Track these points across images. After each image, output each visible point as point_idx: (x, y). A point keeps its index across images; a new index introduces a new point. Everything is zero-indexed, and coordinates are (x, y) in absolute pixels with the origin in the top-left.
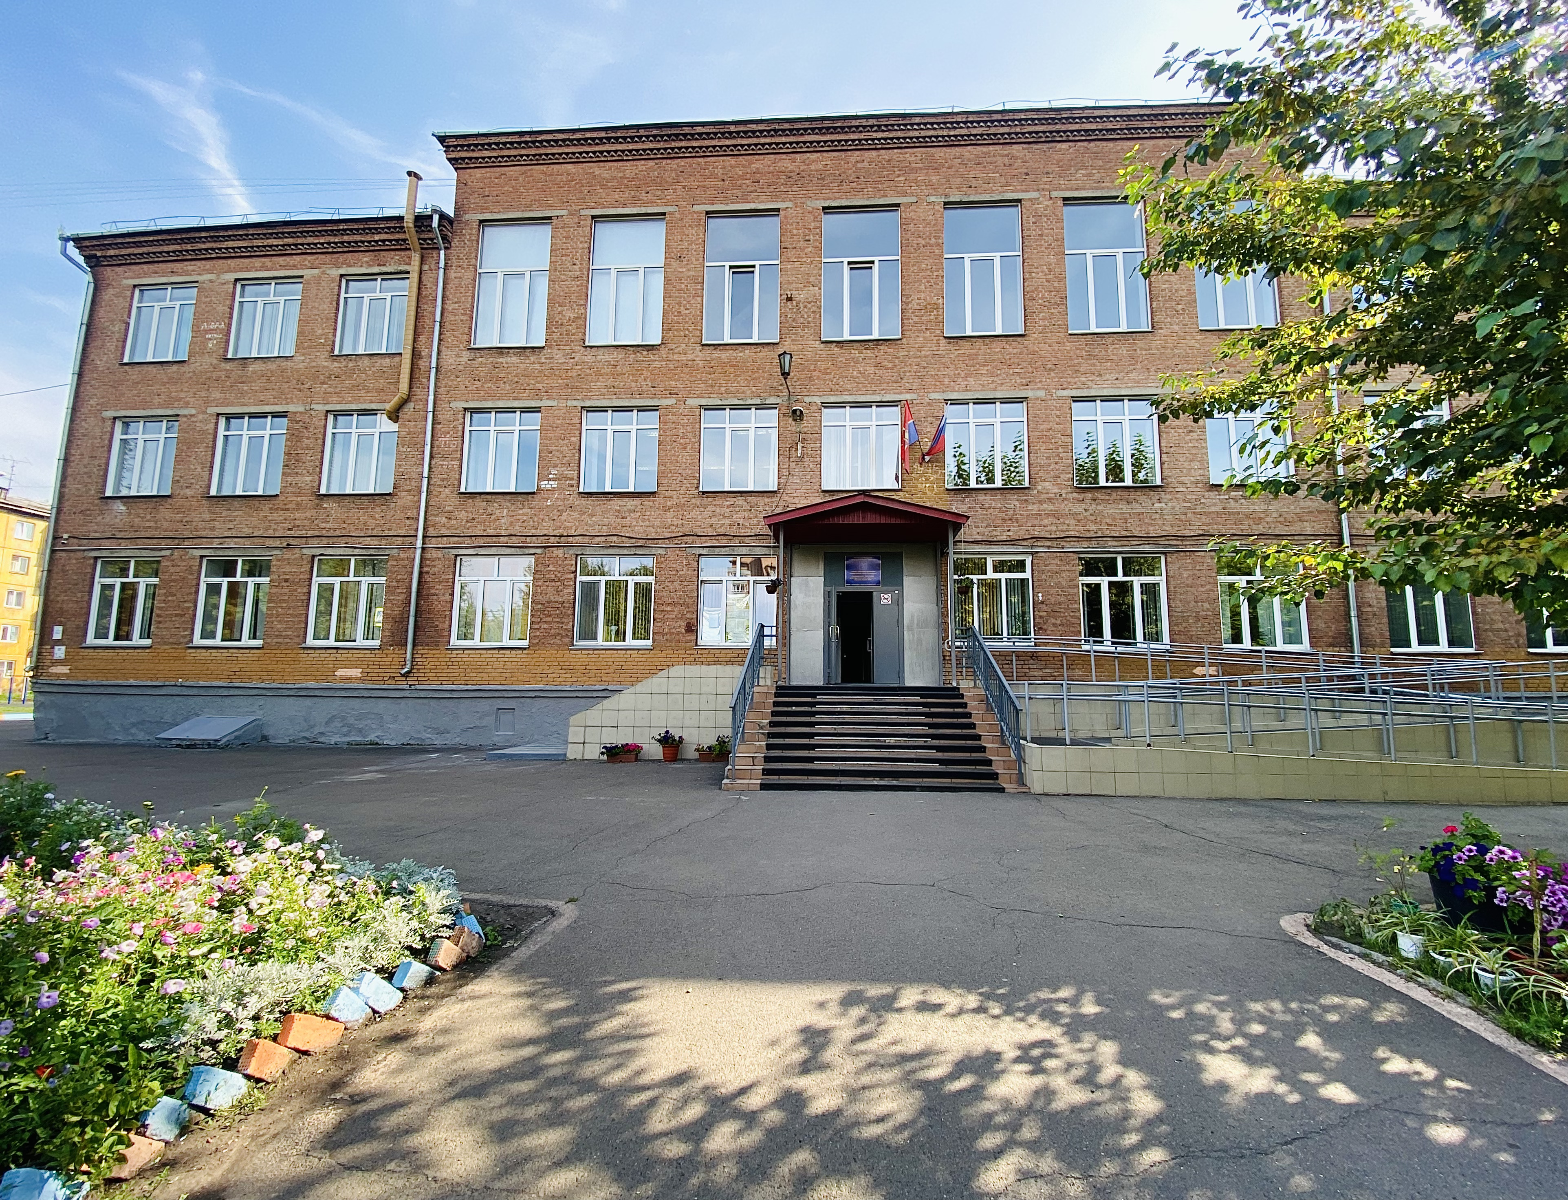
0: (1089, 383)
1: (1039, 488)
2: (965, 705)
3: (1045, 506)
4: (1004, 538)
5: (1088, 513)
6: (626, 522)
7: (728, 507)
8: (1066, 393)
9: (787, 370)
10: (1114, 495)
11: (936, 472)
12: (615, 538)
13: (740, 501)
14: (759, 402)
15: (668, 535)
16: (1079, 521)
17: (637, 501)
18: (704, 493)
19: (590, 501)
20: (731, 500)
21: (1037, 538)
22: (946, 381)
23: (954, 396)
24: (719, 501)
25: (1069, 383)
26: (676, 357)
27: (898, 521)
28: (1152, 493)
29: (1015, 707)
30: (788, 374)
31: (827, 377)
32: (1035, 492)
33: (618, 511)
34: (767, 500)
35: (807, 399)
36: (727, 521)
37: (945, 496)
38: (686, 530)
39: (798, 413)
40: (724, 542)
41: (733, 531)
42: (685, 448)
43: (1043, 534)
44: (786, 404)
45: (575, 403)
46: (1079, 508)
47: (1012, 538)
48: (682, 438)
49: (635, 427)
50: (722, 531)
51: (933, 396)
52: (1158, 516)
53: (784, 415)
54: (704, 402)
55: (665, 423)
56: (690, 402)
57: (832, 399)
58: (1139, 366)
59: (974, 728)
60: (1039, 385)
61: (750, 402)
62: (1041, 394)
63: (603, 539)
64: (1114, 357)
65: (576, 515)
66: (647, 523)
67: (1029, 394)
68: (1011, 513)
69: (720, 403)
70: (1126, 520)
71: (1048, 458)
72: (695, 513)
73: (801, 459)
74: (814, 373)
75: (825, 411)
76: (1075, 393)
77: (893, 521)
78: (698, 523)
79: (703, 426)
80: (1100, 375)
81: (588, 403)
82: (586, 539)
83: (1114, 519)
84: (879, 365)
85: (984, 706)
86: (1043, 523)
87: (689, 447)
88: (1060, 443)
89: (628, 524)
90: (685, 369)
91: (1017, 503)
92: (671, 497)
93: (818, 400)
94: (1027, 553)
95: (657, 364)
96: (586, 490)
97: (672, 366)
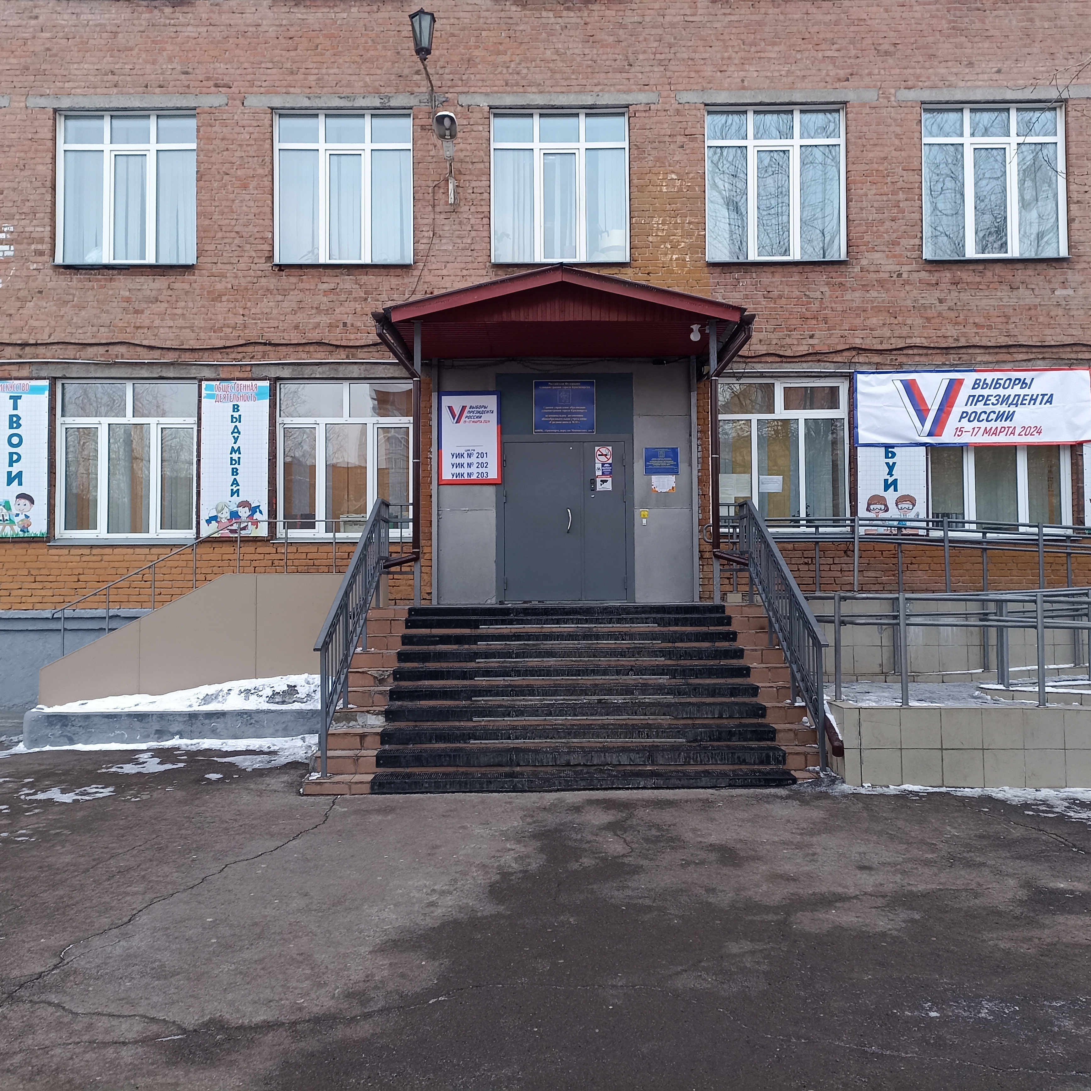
0: (952, 78)
1: (864, 262)
2: (732, 636)
3: (874, 294)
4: (803, 349)
5: (944, 307)
6: (144, 319)
7: (326, 293)
8: (912, 95)
9: (425, 43)
10: (989, 274)
11: (690, 235)
12: (122, 349)
13: (347, 282)
14: (377, 103)
15: (219, 344)
16: (928, 319)
17: (161, 282)
18: (281, 267)
19: (76, 280)
20: (329, 282)
21: (860, 350)
22: (708, 71)
23: (722, 98)
24: (308, 282)
25: (918, 78)
26: (225, 19)
27: (623, 318)
28: (1052, 272)
29: (815, 639)
30: (428, 51)
31: (501, 58)
32: (857, 269)
33: (128, 300)
34: (394, 281)
35: (464, 100)
36: (324, 319)
37: (705, 274)
38: (252, 335)
39: (447, 122)
40: (319, 356)
41: (334, 337)
42: (245, 187)
43: (868, 344)
44: (425, 108)
45: (42, 102)
46: (931, 297)
47: (817, 349)
48: (241, 166)
49: (153, 146)
50: (314, 336)
51: (685, 97)
52: (1060, 312)
53: (423, 128)
54: (277, 102)
55: (210, 140)
56: (252, 101)
57: (509, 100)
58: (1036, 49)
59: (748, 675)
60: (867, 80)
61: (361, 102)
62: (871, 96)
63: (102, 350)
64: (996, 33)
65: (50, 306)
66: (181, 322)
67: (850, 96)
68: (815, 306)
69: (306, 103)
70: (1007, 317)
71: (880, 210)
72: (267, 304)
73: (454, 209)
74: (476, 53)
75: (496, 123)
76: (927, 95)
77: (614, 317)
78: (274, 323)
79: (277, 146)
80: (970, 64)
81: (65, 103)
82: (71, 352)
83: (988, 317)
84: (590, 39)
85: (765, 637)
86: (868, 323)
87: (253, 184)
88: (900, 184)
89: (147, 323)
90: (242, 41)
91: (825, 289)
92: (223, 276)
93: (484, 103)
94: (842, 375)
95: (190, 31)
96: (69, 262)
97: (218, 36)
